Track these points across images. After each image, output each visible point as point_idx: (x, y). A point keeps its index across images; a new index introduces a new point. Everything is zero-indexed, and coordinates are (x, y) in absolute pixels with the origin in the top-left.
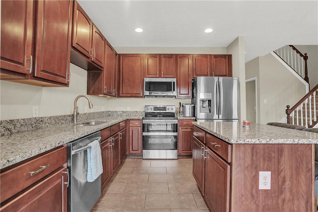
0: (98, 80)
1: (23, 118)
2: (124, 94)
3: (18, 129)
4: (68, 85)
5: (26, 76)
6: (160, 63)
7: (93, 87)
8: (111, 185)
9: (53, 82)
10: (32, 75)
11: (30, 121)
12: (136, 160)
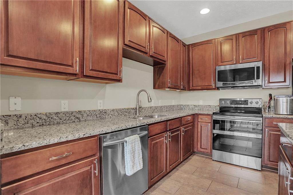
0: (162, 74)
1: (89, 110)
2: (194, 86)
3: (85, 118)
4: (121, 81)
5: (77, 75)
6: (237, 45)
7: (158, 82)
8: (166, 181)
9: (109, 80)
10: (82, 75)
11: (95, 112)
12: (204, 159)
